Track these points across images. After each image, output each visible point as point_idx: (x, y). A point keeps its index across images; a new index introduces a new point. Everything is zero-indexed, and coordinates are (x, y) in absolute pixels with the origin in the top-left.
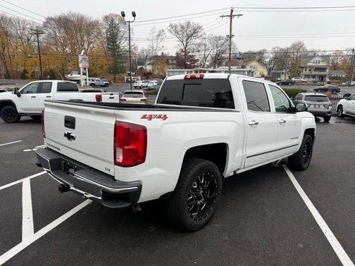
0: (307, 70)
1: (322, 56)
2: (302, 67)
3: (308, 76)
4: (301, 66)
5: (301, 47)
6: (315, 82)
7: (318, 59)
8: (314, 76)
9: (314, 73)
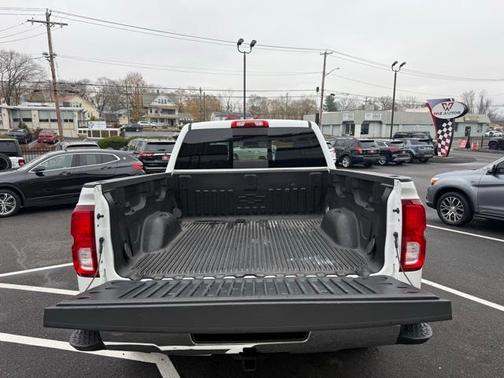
0: (153, 111)
1: (168, 95)
2: (146, 108)
3: (155, 120)
4: (145, 105)
5: (139, 80)
6: (164, 127)
7: (163, 98)
8: (162, 120)
9: (161, 115)
